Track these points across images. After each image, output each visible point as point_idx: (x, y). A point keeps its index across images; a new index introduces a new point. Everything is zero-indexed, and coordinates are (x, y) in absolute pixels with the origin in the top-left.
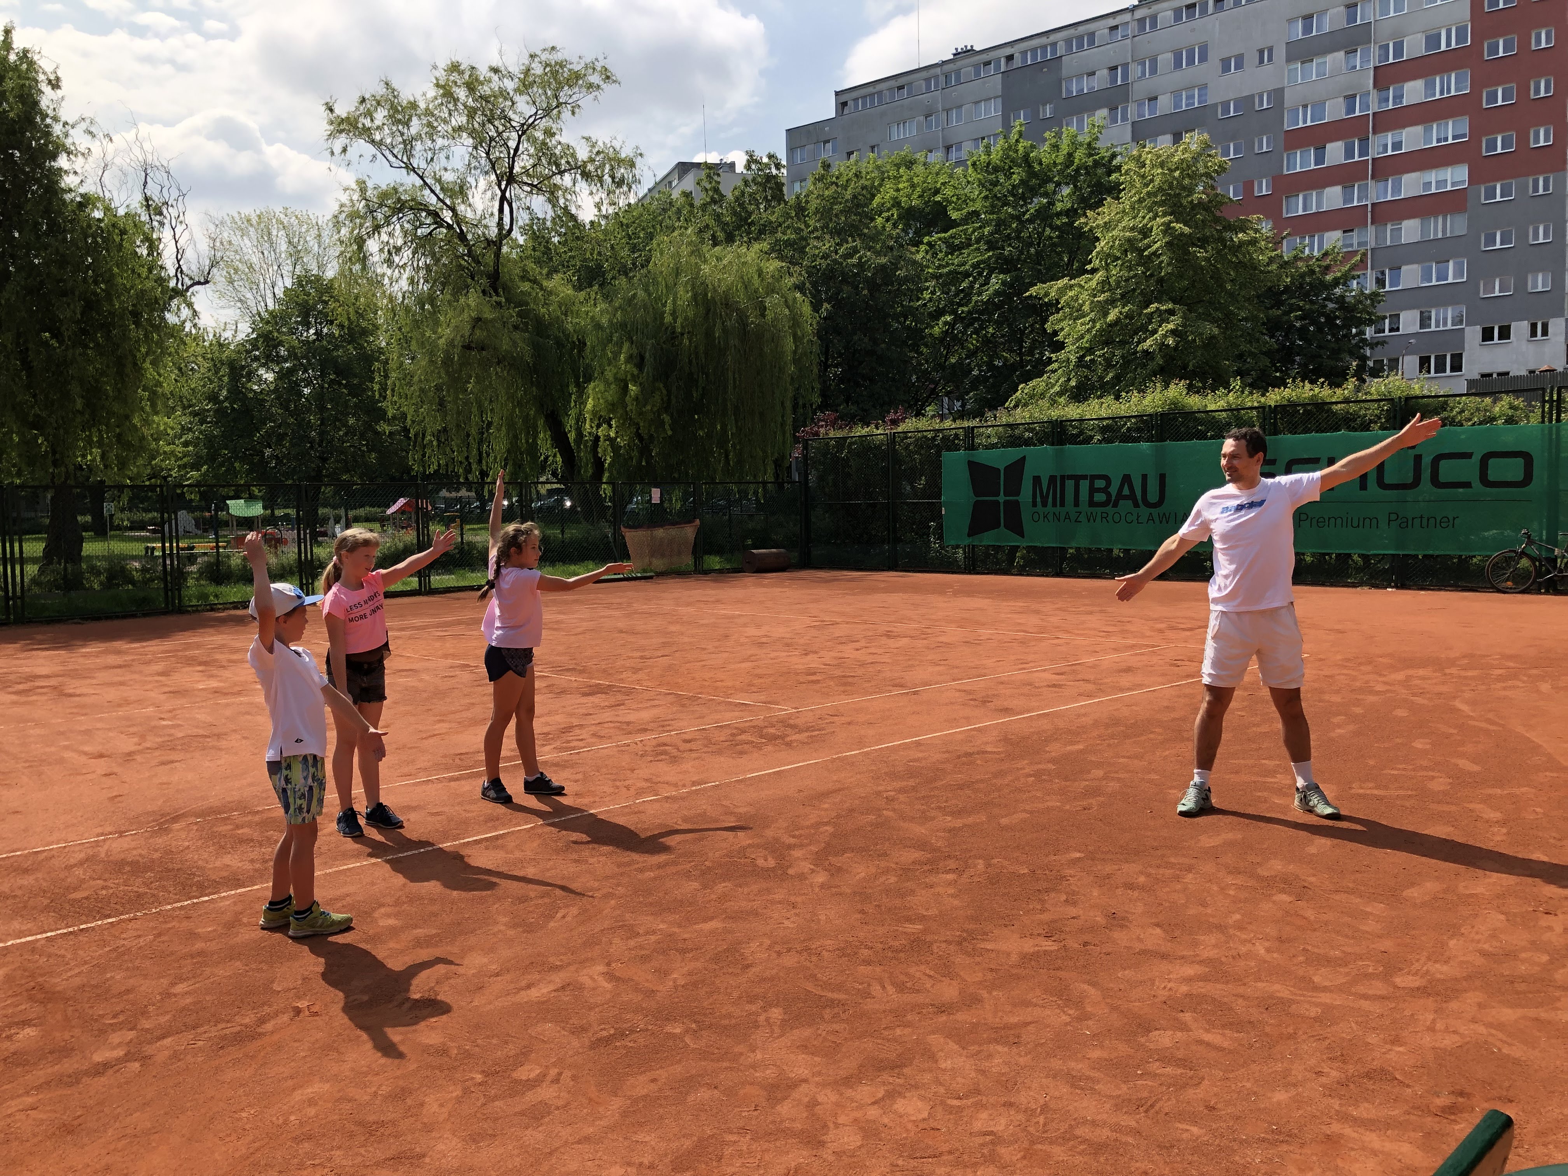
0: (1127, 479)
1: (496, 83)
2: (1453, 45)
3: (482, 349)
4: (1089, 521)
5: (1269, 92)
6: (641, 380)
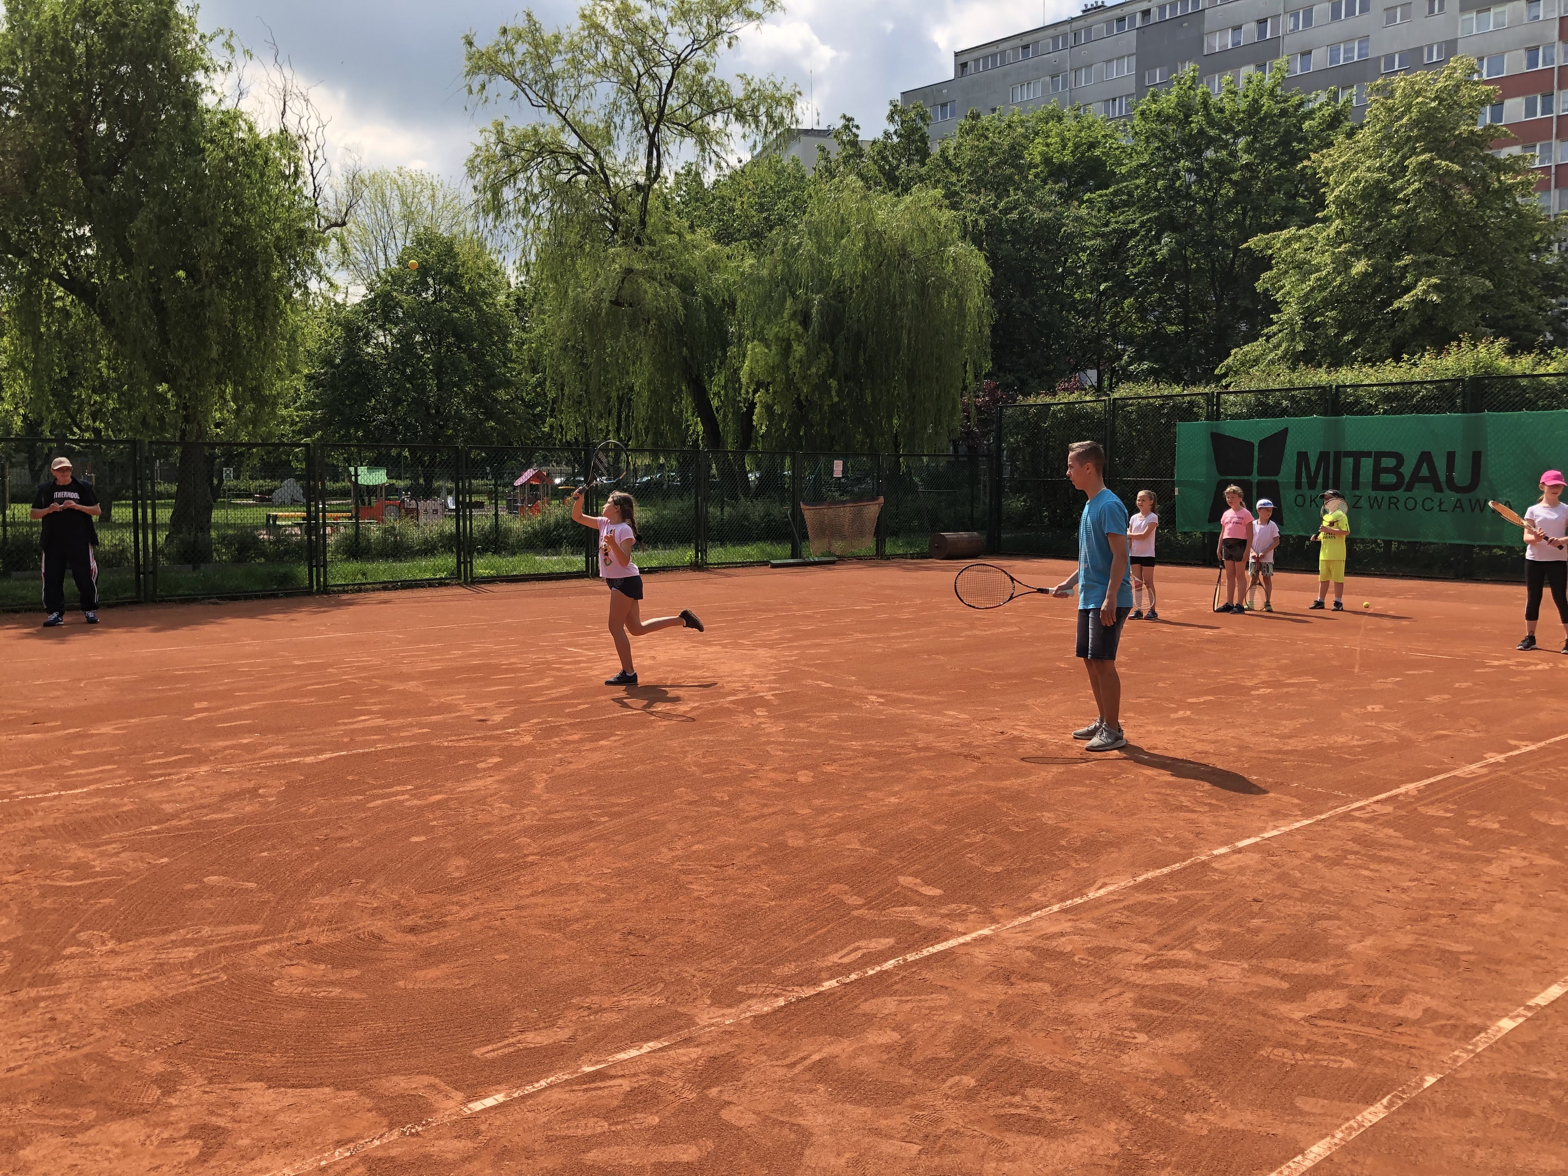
3: (631, 305)
4: (1372, 507)
5: (1440, 45)
6: (805, 340)
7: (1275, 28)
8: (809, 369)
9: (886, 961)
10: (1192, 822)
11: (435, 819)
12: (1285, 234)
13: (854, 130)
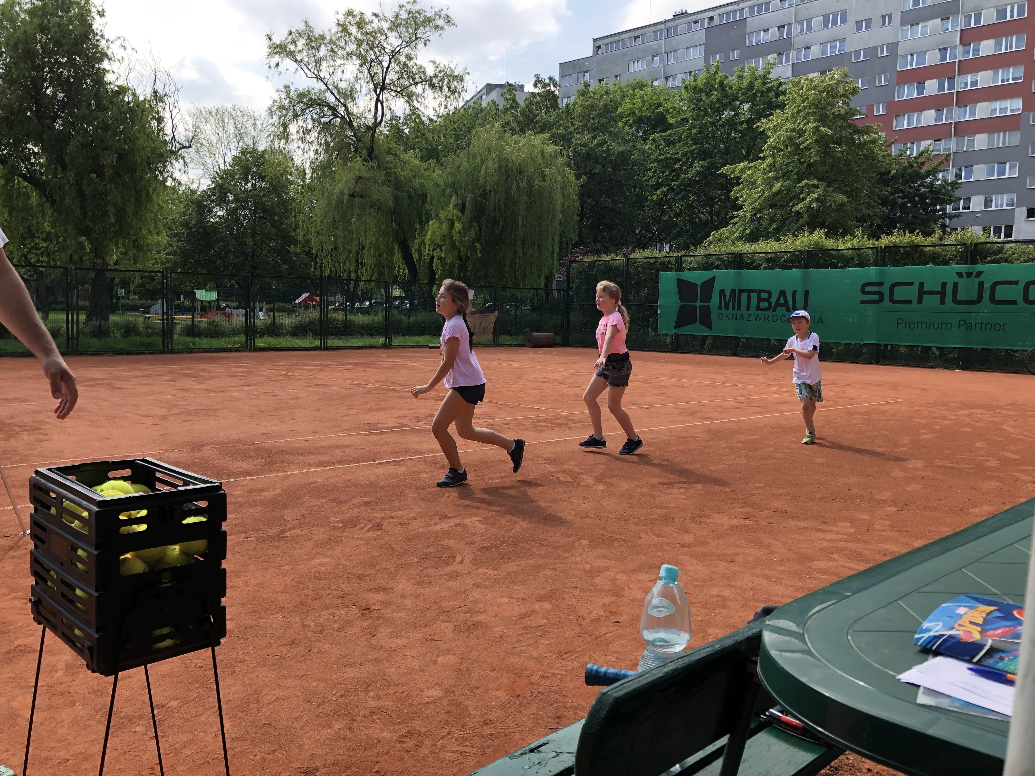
0: (783, 293)
1: (376, 24)
2: (1015, 17)
3: (362, 197)
4: (756, 321)
5: (888, 45)
6: (462, 221)
7: (789, 32)
12: (742, 165)
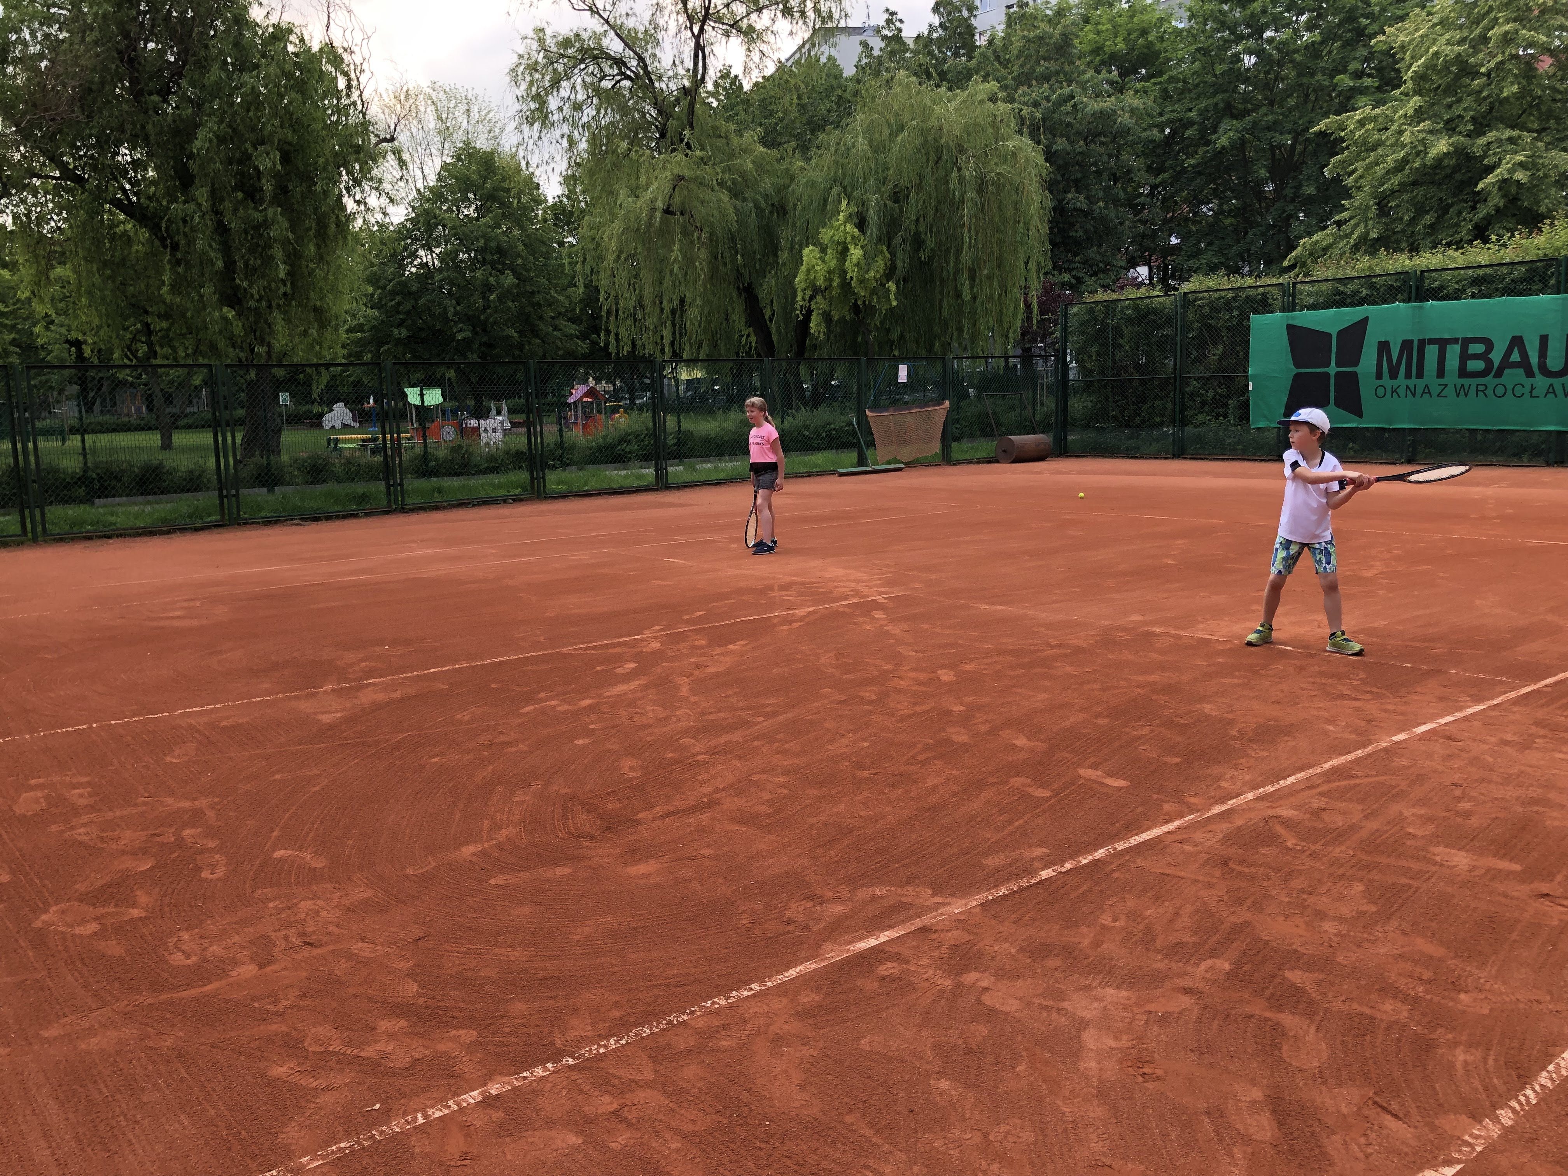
0: (1517, 342)
3: (682, 214)
4: (1458, 396)
6: (862, 242)
8: (867, 272)
9: (1096, 850)
10: (1358, 709)
11: (592, 723)
12: (1358, 115)
13: (898, 24)
